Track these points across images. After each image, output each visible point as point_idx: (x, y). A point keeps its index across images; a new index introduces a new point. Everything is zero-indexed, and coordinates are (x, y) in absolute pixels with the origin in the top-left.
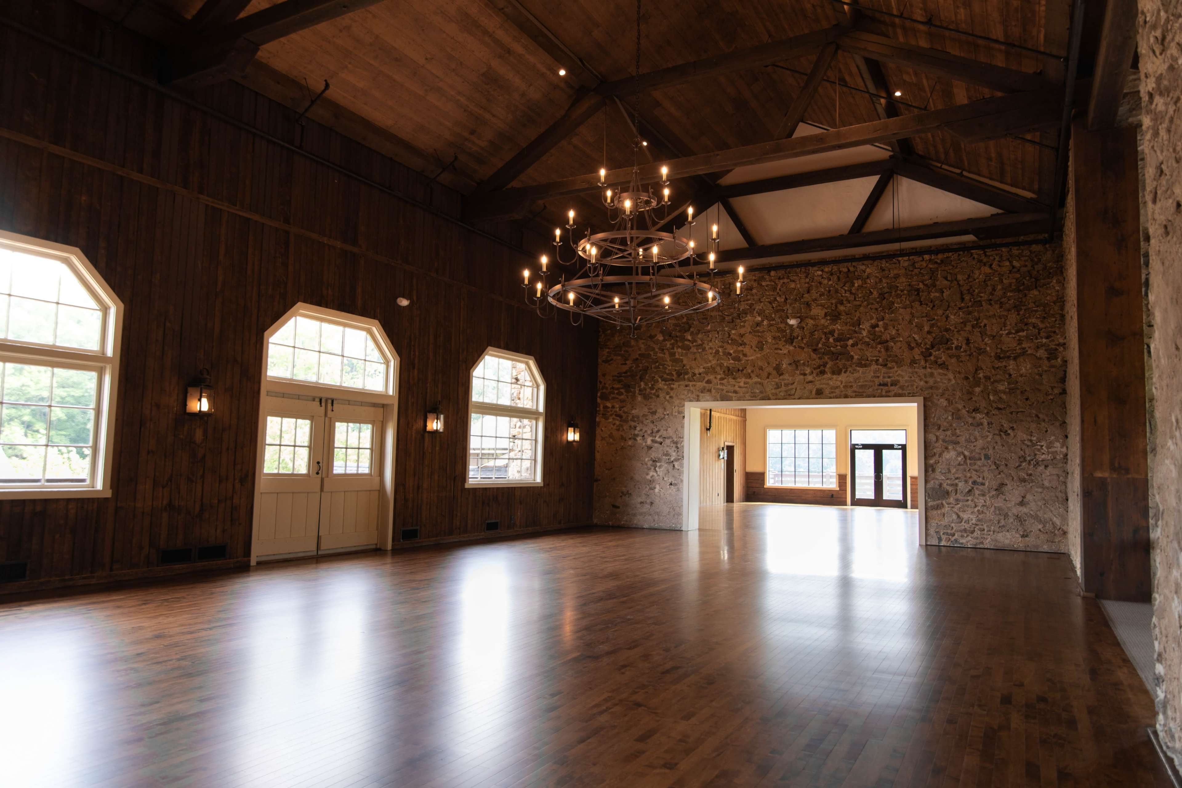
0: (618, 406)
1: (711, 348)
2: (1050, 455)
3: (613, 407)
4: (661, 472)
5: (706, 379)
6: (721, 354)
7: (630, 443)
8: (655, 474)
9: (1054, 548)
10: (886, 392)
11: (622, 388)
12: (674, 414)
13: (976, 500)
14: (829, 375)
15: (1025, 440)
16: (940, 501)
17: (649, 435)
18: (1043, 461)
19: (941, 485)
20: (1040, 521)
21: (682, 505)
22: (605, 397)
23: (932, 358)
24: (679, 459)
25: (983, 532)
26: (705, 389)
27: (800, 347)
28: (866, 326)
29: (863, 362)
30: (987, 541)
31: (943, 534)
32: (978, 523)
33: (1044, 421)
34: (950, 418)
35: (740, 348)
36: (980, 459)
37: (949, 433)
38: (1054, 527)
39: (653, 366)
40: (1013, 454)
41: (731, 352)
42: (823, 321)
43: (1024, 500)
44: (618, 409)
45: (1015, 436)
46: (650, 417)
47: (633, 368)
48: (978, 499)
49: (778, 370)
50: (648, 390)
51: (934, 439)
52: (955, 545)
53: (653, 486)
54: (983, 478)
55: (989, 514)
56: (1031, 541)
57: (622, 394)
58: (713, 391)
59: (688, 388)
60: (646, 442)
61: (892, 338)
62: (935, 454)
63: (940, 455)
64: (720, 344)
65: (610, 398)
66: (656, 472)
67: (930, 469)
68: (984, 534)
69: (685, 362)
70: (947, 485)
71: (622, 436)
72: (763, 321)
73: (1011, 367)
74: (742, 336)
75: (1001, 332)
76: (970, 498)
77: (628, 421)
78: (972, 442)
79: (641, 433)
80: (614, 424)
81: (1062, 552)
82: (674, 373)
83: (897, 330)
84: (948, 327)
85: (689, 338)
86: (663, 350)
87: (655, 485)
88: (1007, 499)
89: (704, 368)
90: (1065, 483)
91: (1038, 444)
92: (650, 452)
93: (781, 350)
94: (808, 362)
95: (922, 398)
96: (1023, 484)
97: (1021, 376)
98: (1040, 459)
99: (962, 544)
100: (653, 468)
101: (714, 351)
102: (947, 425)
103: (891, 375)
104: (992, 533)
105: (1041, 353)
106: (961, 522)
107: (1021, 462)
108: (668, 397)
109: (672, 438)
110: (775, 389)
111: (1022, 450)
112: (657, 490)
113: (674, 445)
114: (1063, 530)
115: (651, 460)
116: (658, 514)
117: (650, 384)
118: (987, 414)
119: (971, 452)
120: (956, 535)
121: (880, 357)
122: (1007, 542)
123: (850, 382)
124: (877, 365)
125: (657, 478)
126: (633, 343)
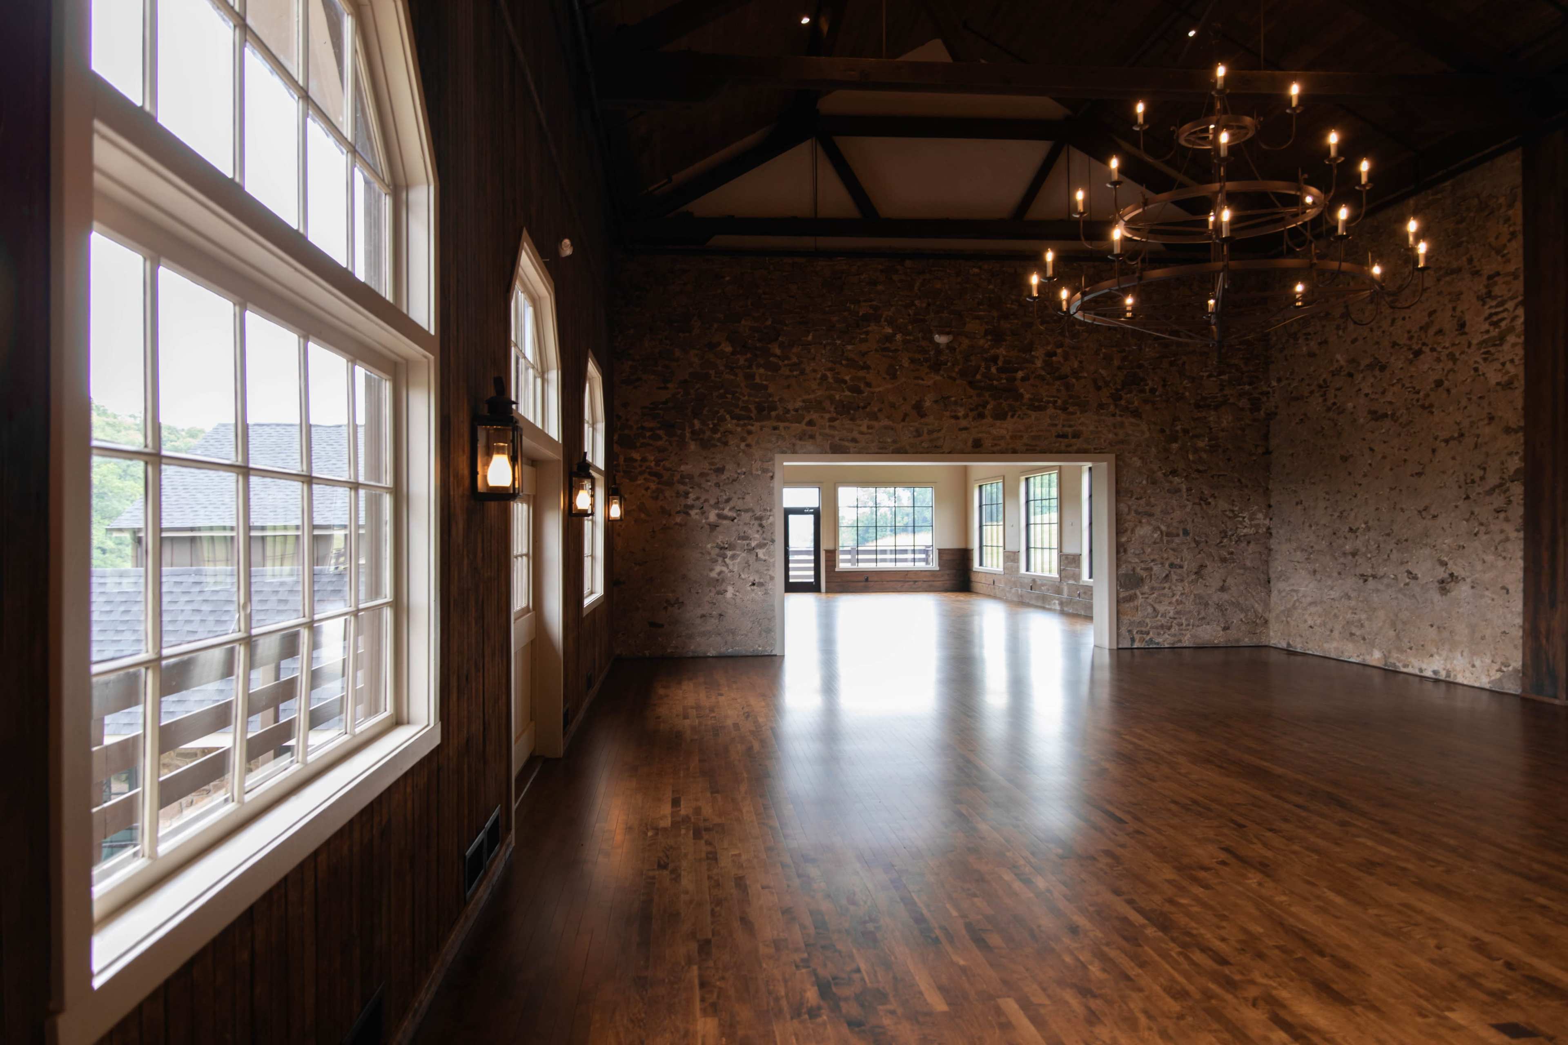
0: (652, 458)
1: (814, 371)
2: (1253, 529)
3: (644, 460)
4: (734, 565)
5: (807, 419)
6: (831, 380)
7: (678, 519)
8: (724, 569)
9: (1255, 641)
10: (1067, 446)
11: (660, 429)
12: (754, 472)
13: (1173, 587)
14: (989, 420)
15: (1225, 511)
16: (1133, 591)
17: (711, 506)
18: (1245, 536)
19: (1134, 569)
20: (1242, 610)
21: (774, 617)
23: (1123, 402)
24: (765, 545)
25: (1181, 627)
26: (805, 434)
27: (950, 377)
28: (1039, 353)
29: (1036, 404)
30: (1186, 638)
31: (1137, 632)
32: (1176, 616)
33: (1247, 486)
34: (1144, 482)
35: (861, 373)
36: (1178, 535)
37: (1143, 502)
38: (1256, 616)
39: (715, 394)
40: (1214, 529)
41: (847, 378)
42: (982, 342)
43: (1225, 584)
44: (653, 464)
45: (1216, 505)
46: (713, 478)
47: (679, 396)
48: (1176, 586)
49: (919, 409)
50: (708, 433)
51: (1126, 510)
52: (1151, 646)
53: (723, 587)
54: (1182, 560)
55: (1189, 605)
56: (1233, 634)
57: (660, 438)
58: (819, 438)
59: (777, 432)
60: (707, 518)
61: (1075, 373)
62: (1126, 531)
63: (1133, 531)
64: (830, 365)
65: (638, 444)
66: (727, 565)
67: (1122, 550)
68: (1182, 630)
69: (771, 390)
70: (1141, 569)
71: (662, 508)
72: (894, 335)
73: (1211, 419)
74: (864, 354)
75: (1201, 374)
76: (1167, 585)
77: (674, 484)
78: (1168, 513)
79: (698, 503)
80: (647, 489)
81: (1263, 644)
82: (752, 407)
83: (1081, 362)
84: (1141, 362)
85: (778, 352)
86: (732, 369)
87: (726, 588)
88: (1207, 584)
89: (804, 401)
90: (1267, 562)
91: (1240, 515)
92: (715, 533)
93: (923, 380)
94: (962, 399)
95: (1114, 455)
96: (1225, 565)
97: (1223, 430)
98: (1242, 534)
99: (1158, 643)
100: (720, 560)
101: (819, 376)
102: (1142, 492)
103: (1072, 423)
104: (1191, 627)
105: (1243, 403)
106: (1157, 616)
107: (1223, 538)
108: (743, 446)
109: (753, 511)
110: (915, 437)
111: (1223, 523)
112: (729, 595)
113: (757, 523)
114: (1264, 619)
115: (717, 547)
116: (733, 632)
117: (710, 422)
118: (1186, 477)
119: (1168, 526)
120: (1151, 633)
121: (1059, 398)
122: (1207, 637)
123: (1020, 431)
124: (1055, 408)
125: (729, 575)
126: (678, 353)
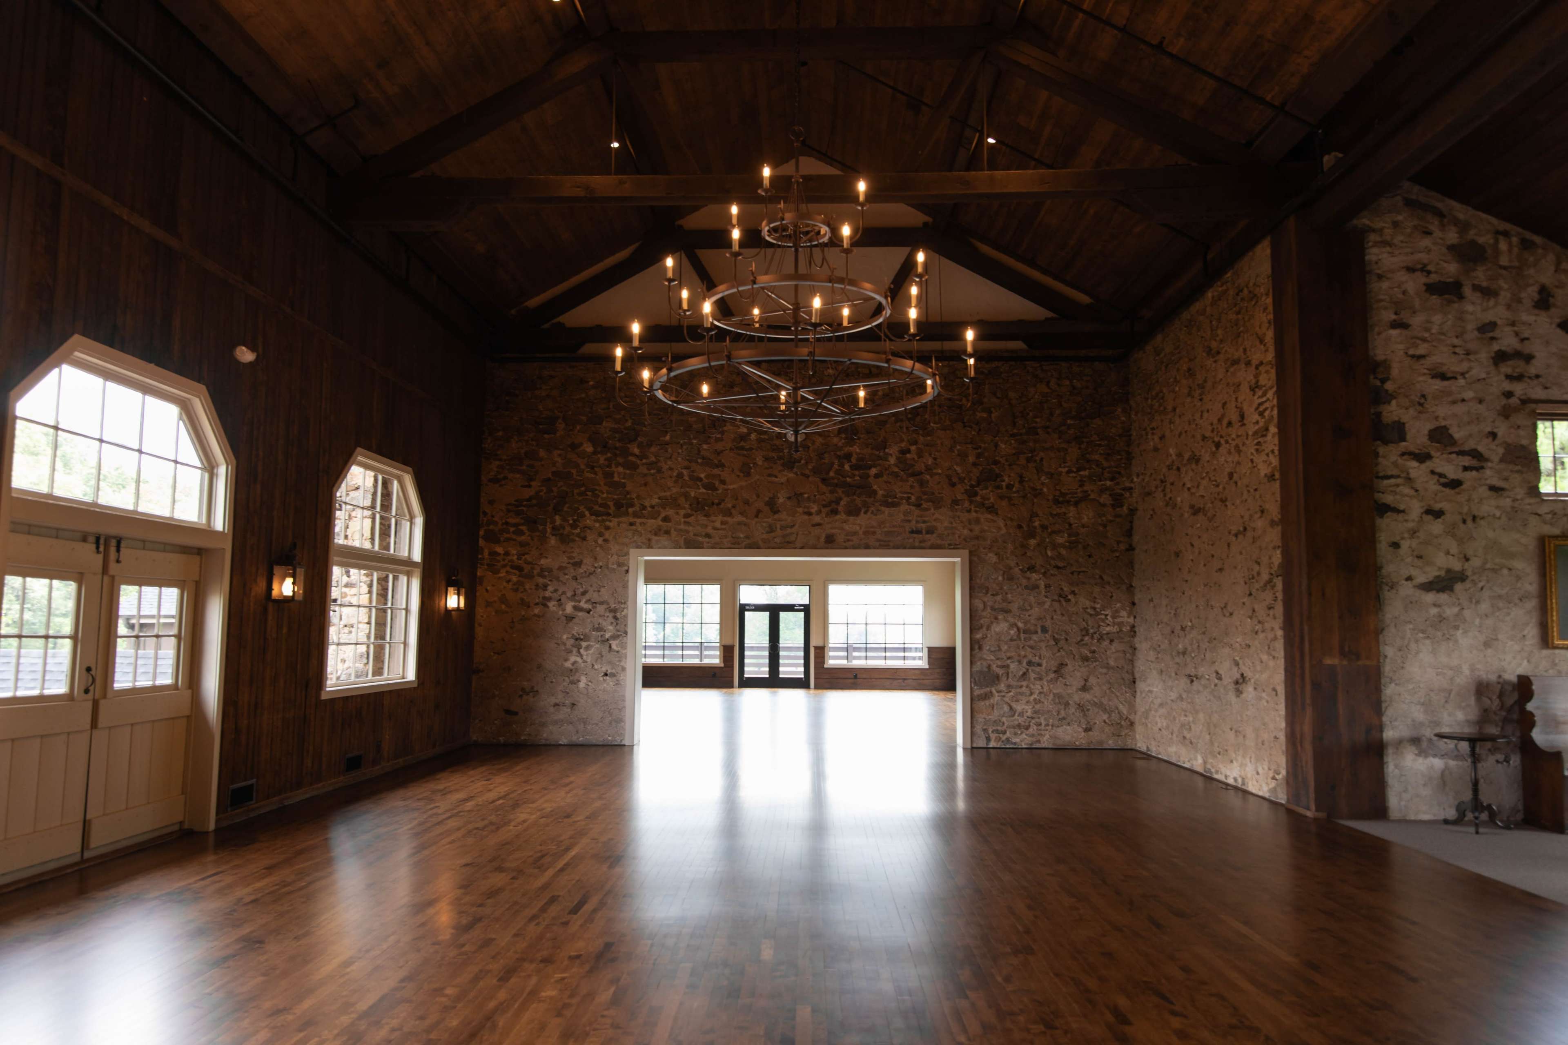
0: (515, 552)
1: (671, 469)
2: (1116, 627)
3: (507, 554)
4: (589, 655)
5: (663, 515)
6: (686, 478)
7: (536, 611)
8: (579, 659)
9: (1120, 744)
10: (920, 542)
11: (522, 524)
12: (610, 566)
13: (1032, 686)
14: (843, 516)
15: (1087, 608)
16: (988, 689)
17: (568, 598)
18: (1107, 634)
19: (989, 667)
20: (1105, 710)
21: (624, 707)
22: (492, 538)
23: (978, 498)
24: (618, 636)
25: (1040, 728)
26: (660, 530)
27: (803, 475)
28: (893, 450)
29: (890, 500)
30: (1045, 739)
31: (993, 732)
32: (1034, 716)
33: (1109, 583)
34: (1000, 578)
35: (716, 471)
36: (1036, 632)
37: (999, 598)
38: (1121, 718)
39: (576, 491)
40: (1074, 626)
41: (702, 476)
42: (835, 440)
43: (1088, 684)
44: (515, 558)
45: (1076, 602)
46: (572, 571)
47: (542, 494)
48: (1034, 685)
49: (772, 506)
50: (568, 529)
51: (981, 606)
52: (1008, 746)
53: (575, 678)
54: (1040, 658)
55: (1048, 704)
56: (1096, 735)
57: (522, 533)
58: (674, 533)
59: (633, 527)
60: (564, 610)
61: (928, 469)
62: (982, 627)
63: (988, 628)
64: (686, 463)
65: (502, 539)
66: (581, 656)
67: (977, 647)
68: (1040, 730)
69: (628, 489)
70: (997, 667)
71: (522, 599)
72: (749, 434)
73: (1071, 515)
74: (718, 453)
75: (1060, 469)
76: (1024, 683)
77: (534, 576)
78: (1027, 610)
79: (556, 596)
80: (508, 581)
81: (1129, 747)
82: (611, 504)
83: (935, 459)
84: (997, 458)
85: (636, 451)
86: (593, 468)
87: (580, 677)
88: (1068, 683)
89: (659, 498)
90: (1132, 661)
91: (1102, 612)
92: (571, 624)
93: (776, 477)
94: (815, 496)
95: (966, 552)
96: (1086, 663)
97: (1083, 526)
98: (1104, 632)
99: (1015, 744)
100: (575, 650)
101: (675, 474)
102: (998, 588)
103: (926, 519)
104: (1050, 727)
105: (1105, 498)
106: (1013, 716)
107: (1083, 636)
108: (600, 541)
109: (608, 604)
110: (768, 533)
111: (1084, 620)
112: (582, 685)
113: (611, 615)
114: (1130, 721)
115: (572, 638)
116: (585, 722)
117: (570, 519)
118: (1044, 574)
119: (1025, 623)
120: (1008, 732)
121: (912, 494)
122: (1068, 738)
123: (872, 527)
124: (909, 504)
125: (583, 665)
126: (542, 453)
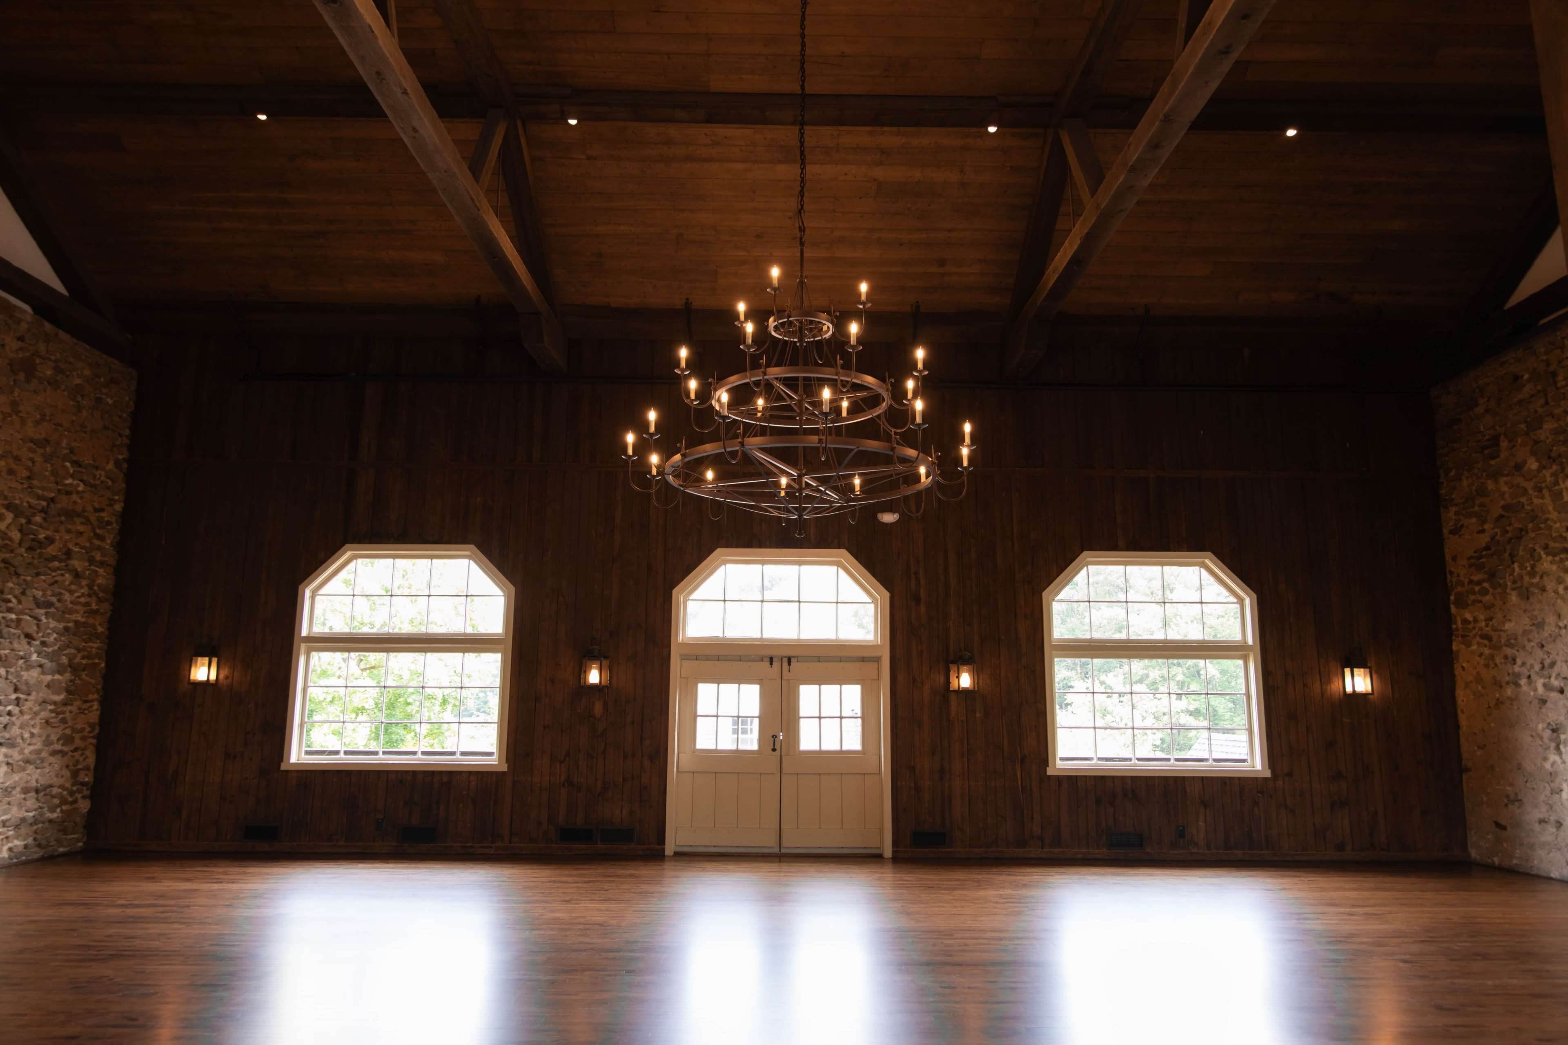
0: (1482, 617)
3: (1476, 620)
7: (1509, 692)
8: (1558, 759)
11: (1485, 581)
17: (1538, 674)
22: (1462, 603)
39: (1529, 527)
44: (1483, 624)
46: (1536, 636)
47: (1498, 537)
50: (1526, 579)
53: (1558, 784)
57: (1484, 592)
60: (1535, 690)
65: (1469, 602)
66: (1560, 754)
71: (1494, 678)
77: (1501, 647)
79: (1525, 671)
80: (1481, 655)
86: (1540, 490)
87: (1560, 784)
92: (1544, 710)
100: (1553, 746)
108: (1561, 590)
115: (1547, 728)
117: (1528, 564)
125: (1562, 766)
126: (1490, 485)
